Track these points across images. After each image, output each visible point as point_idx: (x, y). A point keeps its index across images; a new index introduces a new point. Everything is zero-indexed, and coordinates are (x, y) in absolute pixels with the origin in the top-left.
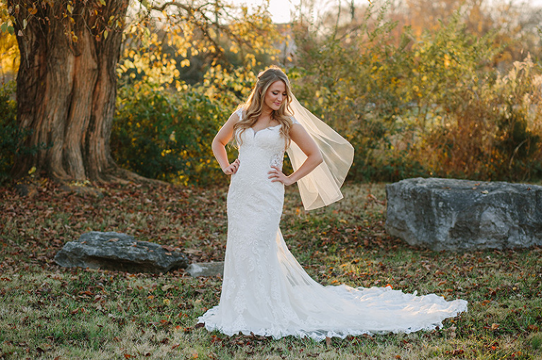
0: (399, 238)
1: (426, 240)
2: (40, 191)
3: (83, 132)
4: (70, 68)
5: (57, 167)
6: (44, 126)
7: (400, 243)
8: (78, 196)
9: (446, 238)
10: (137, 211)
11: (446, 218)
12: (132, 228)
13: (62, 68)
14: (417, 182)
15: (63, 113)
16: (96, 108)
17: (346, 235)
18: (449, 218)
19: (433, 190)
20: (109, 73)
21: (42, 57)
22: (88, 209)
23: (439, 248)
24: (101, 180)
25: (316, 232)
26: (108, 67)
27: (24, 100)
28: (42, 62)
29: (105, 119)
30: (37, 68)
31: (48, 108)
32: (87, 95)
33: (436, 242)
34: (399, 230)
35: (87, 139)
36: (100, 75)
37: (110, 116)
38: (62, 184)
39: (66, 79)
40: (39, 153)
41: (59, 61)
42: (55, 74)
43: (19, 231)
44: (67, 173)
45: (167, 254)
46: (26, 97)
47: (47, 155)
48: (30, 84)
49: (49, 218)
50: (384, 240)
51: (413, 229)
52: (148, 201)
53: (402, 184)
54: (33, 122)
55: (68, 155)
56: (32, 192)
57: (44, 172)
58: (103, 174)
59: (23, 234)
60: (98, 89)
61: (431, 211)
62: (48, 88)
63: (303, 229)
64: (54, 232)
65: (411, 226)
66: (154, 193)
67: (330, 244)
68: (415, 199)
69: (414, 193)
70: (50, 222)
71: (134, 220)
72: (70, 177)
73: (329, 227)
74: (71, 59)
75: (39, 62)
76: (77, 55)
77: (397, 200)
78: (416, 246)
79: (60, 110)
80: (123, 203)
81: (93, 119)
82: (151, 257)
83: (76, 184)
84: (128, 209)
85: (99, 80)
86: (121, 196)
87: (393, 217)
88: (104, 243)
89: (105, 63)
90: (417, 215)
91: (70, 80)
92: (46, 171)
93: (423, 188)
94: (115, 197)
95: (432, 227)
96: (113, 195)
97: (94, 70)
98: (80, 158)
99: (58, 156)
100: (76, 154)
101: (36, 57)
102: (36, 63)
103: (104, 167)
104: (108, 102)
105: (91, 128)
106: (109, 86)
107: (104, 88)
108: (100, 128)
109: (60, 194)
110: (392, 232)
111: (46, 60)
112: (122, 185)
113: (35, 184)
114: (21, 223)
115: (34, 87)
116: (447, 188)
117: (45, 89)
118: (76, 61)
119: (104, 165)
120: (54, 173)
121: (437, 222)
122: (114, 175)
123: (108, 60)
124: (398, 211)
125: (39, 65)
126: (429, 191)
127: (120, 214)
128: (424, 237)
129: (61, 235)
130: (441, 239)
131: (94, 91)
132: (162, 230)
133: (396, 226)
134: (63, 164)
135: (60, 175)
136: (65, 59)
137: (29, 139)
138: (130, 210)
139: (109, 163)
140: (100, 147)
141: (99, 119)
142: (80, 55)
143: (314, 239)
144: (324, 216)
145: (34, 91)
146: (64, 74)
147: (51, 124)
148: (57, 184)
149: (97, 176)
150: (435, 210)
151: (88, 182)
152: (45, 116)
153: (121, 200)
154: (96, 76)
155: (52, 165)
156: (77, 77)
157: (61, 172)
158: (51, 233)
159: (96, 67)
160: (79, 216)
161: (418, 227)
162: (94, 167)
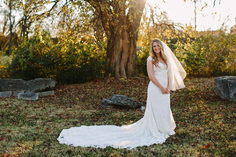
0: (219, 96)
1: (227, 97)
2: (111, 81)
3: (125, 63)
4: (121, 44)
5: (117, 74)
6: (113, 61)
7: (219, 98)
8: (121, 82)
9: (233, 97)
10: (138, 87)
11: (232, 90)
12: (133, 93)
13: (119, 43)
14: (224, 77)
15: (119, 57)
16: (130, 55)
17: (201, 95)
18: (233, 90)
19: (228, 80)
20: (133, 45)
21: (113, 40)
22: (122, 87)
23: (231, 100)
24: (131, 77)
25: (191, 94)
26: (133, 43)
27: (108, 53)
28: (113, 42)
29: (133, 58)
30: (112, 44)
31: (115, 55)
32: (127, 51)
33: (230, 98)
34: (219, 94)
35: (127, 65)
36: (130, 45)
37: (134, 58)
38: (118, 79)
39: (120, 47)
40: (112, 69)
41: (117, 41)
42: (116, 45)
43: (97, 94)
44: (120, 75)
45: (135, 103)
46: (109, 52)
47: (114, 70)
48: (110, 48)
49: (108, 90)
50: (214, 97)
51: (223, 93)
52: (143, 84)
53: (219, 78)
54: (111, 60)
55: (121, 70)
56: (108, 81)
57: (113, 75)
58: (132, 76)
59: (98, 95)
60: (130, 49)
61: (228, 87)
62: (115, 49)
63: (188, 93)
64: (108, 94)
65: (222, 92)
66: (146, 81)
67: (194, 99)
68: (223, 83)
69: (223, 81)
70: (108, 91)
71: (136, 90)
72: (121, 76)
73: (197, 92)
74: (121, 40)
75: (112, 42)
76: (123, 39)
77: (218, 83)
78: (224, 99)
79: (118, 56)
80: (134, 85)
81: (129, 59)
82: (129, 104)
83: (122, 79)
84: (135, 87)
85: (130, 46)
86: (135, 82)
87: (217, 89)
88: (116, 99)
89: (132, 42)
90: (224, 89)
91: (121, 46)
92: (114, 75)
93: (225, 79)
94: (133, 83)
95: (228, 93)
96: (133, 82)
97: (128, 44)
98: (124, 71)
99: (118, 70)
100: (123, 70)
101: (111, 40)
102: (111, 42)
103: (132, 73)
104: (133, 53)
105: (128, 61)
106: (134, 48)
107: (132, 49)
108: (131, 61)
109: (117, 82)
110: (217, 94)
111: (114, 41)
112: (137, 79)
113: (110, 79)
114: (99, 91)
115: (111, 49)
116: (234, 79)
117: (114, 50)
118: (123, 41)
119: (132, 72)
120: (116, 76)
121: (230, 91)
122: (135, 76)
123: (133, 41)
124: (218, 87)
125: (112, 43)
126: (227, 81)
127: (132, 88)
128: (226, 96)
129: (110, 96)
130: (231, 97)
131: (129, 50)
132: (142, 94)
133: (218, 92)
134: (119, 73)
135: (118, 76)
136: (119, 41)
137: (109, 65)
138: (136, 87)
139: (134, 72)
140: (131, 67)
141: (131, 59)
142: (124, 39)
143: (189, 97)
144: (197, 89)
145: (111, 51)
146: (119, 45)
147: (116, 60)
148: (116, 79)
149: (130, 76)
150: (229, 87)
151: (126, 78)
152: (114, 58)
153: (134, 84)
154: (129, 45)
155: (116, 73)
156: (123, 46)
157: (118, 75)
158: (107, 95)
159: (129, 42)
160: (118, 89)
161: (224, 93)
162: (129, 73)
